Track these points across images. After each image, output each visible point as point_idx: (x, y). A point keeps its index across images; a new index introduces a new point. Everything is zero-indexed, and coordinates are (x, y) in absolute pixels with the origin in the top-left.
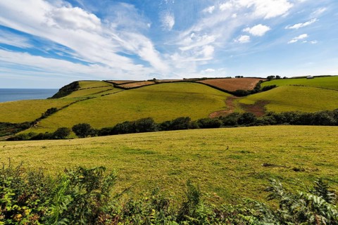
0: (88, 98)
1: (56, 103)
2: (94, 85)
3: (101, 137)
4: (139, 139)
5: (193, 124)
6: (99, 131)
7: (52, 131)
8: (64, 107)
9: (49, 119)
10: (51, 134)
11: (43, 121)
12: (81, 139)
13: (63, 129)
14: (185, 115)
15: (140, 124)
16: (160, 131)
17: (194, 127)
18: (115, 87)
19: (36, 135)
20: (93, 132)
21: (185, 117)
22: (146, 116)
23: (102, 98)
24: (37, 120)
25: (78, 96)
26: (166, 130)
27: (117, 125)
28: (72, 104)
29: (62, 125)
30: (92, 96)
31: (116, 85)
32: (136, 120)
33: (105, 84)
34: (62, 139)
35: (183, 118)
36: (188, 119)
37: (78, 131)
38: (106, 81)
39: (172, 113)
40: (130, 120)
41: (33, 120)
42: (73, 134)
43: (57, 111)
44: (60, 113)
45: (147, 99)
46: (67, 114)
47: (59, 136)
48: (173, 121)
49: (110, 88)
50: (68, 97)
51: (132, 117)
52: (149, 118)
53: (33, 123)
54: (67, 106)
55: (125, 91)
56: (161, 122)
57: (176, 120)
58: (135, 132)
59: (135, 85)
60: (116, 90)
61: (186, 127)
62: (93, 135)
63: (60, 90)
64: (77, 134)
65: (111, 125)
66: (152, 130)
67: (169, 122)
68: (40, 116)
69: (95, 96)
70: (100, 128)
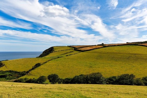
0: (59, 57)
1: (40, 61)
2: (63, 49)
3: (64, 85)
4: (90, 89)
5: (137, 80)
6: (64, 80)
7: (36, 78)
8: (44, 63)
9: (36, 70)
10: (36, 80)
11: (33, 71)
12: (52, 85)
13: (43, 77)
14: (130, 72)
15: (91, 78)
16: (107, 84)
17: (139, 84)
18: (75, 50)
19: (28, 80)
20: (60, 81)
21: (130, 74)
22: (96, 72)
23: (66, 57)
24: (30, 70)
25: (52, 56)
26: (113, 84)
27: (75, 77)
28: (49, 61)
29: (43, 74)
30: (60, 56)
31: (76, 49)
32: (88, 74)
33: (69, 48)
34: (41, 83)
35: (128, 75)
36: (132, 76)
37: (51, 79)
38: (70, 46)
39: (118, 70)
40: (84, 74)
41: (28, 70)
42: (48, 81)
43: (41, 65)
44: (42, 67)
45: (97, 59)
46: (45, 67)
47: (40, 82)
48: (119, 76)
49: (72, 50)
50: (47, 56)
51: (86, 71)
52: (98, 73)
53: (28, 72)
54: (46, 62)
55: (82, 53)
56: (109, 77)
57: (121, 76)
58: (88, 83)
59: (88, 48)
60: (75, 52)
61: (131, 83)
62: (59, 83)
63: (43, 52)
64: (50, 81)
65: (71, 76)
66: (101, 83)
67: (115, 77)
68: (31, 68)
69: (62, 56)
70: (64, 78)
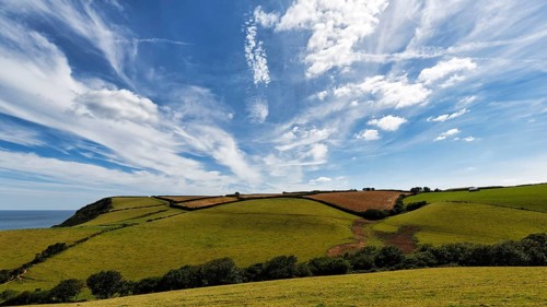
0: (125, 226)
1: (65, 236)
2: (138, 204)
3: (137, 297)
4: (207, 300)
5: (301, 267)
6: (137, 285)
7: (46, 287)
8: (78, 242)
9: (49, 264)
10: (44, 293)
11: (35, 269)
12: (100, 301)
13: (69, 282)
14: (287, 252)
15: (210, 271)
16: (244, 282)
17: (303, 275)
18: (172, 206)
19: (16, 295)
20: (125, 288)
21: (288, 256)
22: (220, 256)
23: (147, 225)
24: (25, 266)
25: (106, 222)
26: (256, 280)
27: (169, 273)
28: (94, 235)
29: (70, 275)
30: (131, 222)
31: (174, 203)
32: (203, 263)
33: (156, 202)
34: (64, 301)
35: (284, 258)
36: (292, 259)
37: (97, 285)
38: (158, 198)
39: (265, 249)
40: (193, 263)
41: (17, 267)
42: (87, 291)
43: (66, 248)
44: (69, 253)
45: (224, 226)
46: (82, 253)
47: (59, 297)
48: (267, 262)
49: (163, 207)
50: (88, 224)
51: (196, 257)
52: (225, 259)
53: (16, 272)
54: (85, 240)
55: (188, 214)
56: (248, 265)
57: (272, 262)
58: (200, 285)
59: (205, 203)
60: (173, 211)
61: (290, 275)
62: (123, 293)
63: (78, 212)
64: (95, 292)
65: (159, 272)
66: (232, 281)
67: (259, 265)
68: (32, 257)
69: (136, 221)
70: (137, 280)
